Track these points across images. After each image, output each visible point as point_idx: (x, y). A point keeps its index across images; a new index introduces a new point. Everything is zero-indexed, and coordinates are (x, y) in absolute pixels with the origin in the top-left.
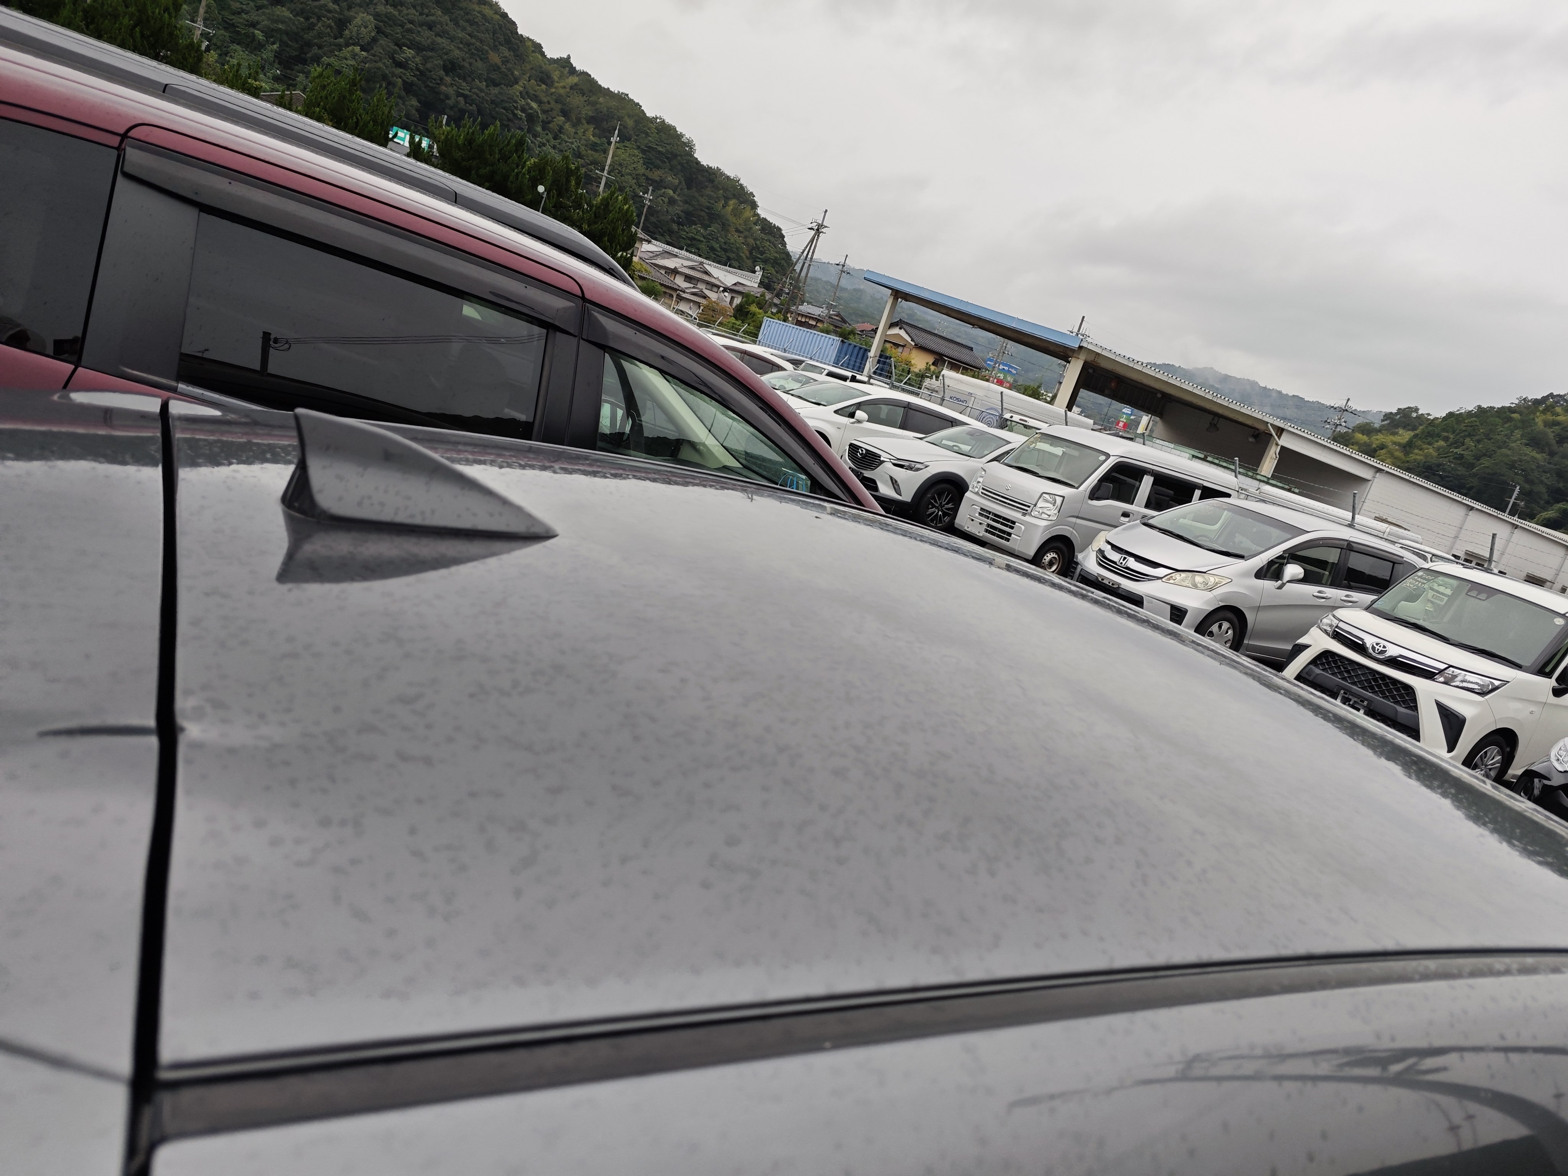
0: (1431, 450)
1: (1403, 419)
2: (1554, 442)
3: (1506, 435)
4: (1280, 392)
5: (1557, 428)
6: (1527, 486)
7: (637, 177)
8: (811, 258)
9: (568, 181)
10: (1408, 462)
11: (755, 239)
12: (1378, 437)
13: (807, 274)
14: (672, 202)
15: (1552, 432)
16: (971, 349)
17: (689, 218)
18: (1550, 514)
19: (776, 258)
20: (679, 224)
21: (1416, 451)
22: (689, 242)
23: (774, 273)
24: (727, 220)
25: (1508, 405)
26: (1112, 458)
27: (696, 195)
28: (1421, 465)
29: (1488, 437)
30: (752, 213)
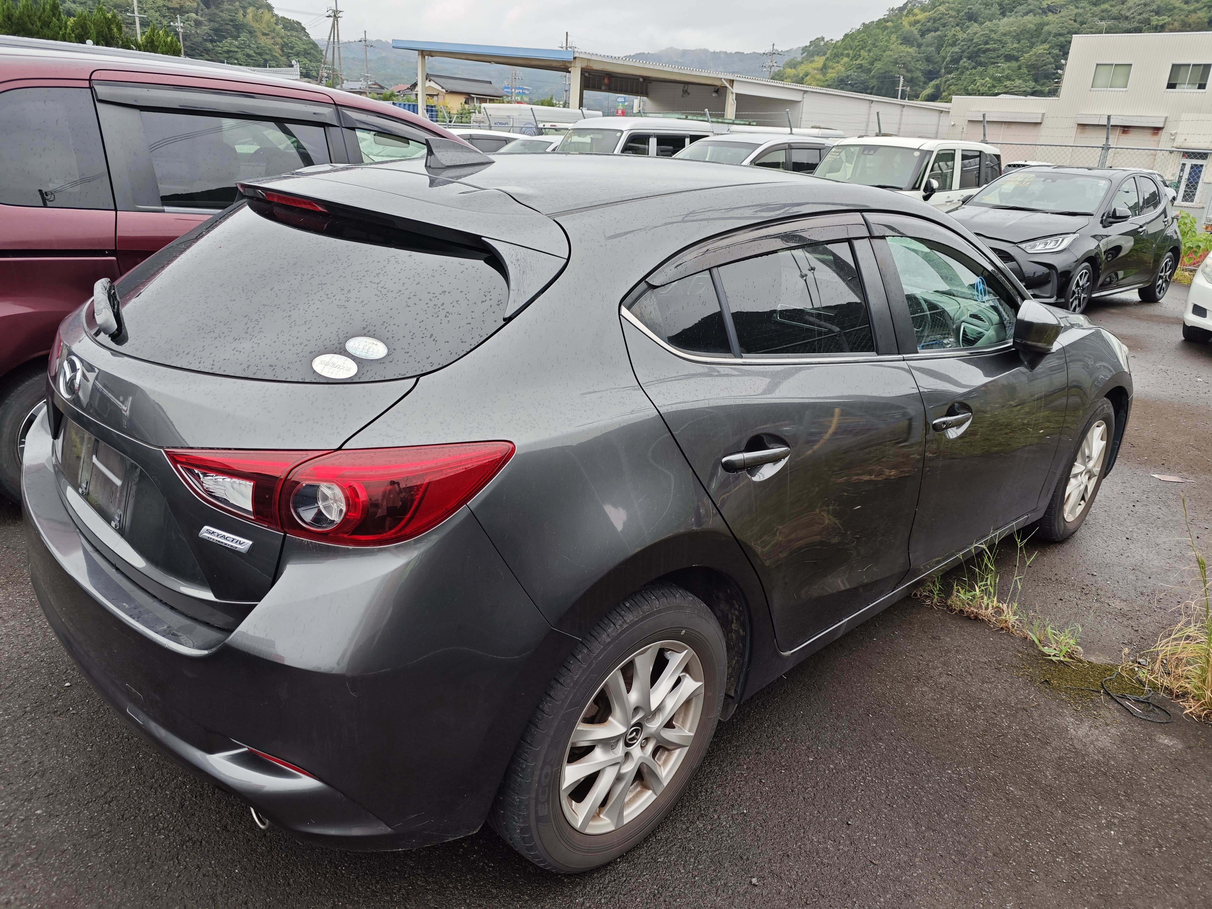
0: (840, 67)
1: (815, 49)
2: (919, 36)
3: (887, 40)
4: (726, 53)
5: (918, 26)
6: (909, 75)
7: (158, 9)
8: (338, 41)
9: (110, 30)
10: (827, 80)
11: (282, 38)
12: (802, 68)
13: (339, 56)
14: (198, 23)
15: (916, 29)
16: (490, 83)
17: (219, 34)
18: (929, 91)
19: (305, 49)
20: (212, 41)
21: (830, 71)
22: (226, 55)
23: (309, 62)
24: (252, 27)
25: (882, 17)
26: (625, 133)
27: (217, 11)
28: (836, 80)
29: (874, 45)
30: (270, 15)
